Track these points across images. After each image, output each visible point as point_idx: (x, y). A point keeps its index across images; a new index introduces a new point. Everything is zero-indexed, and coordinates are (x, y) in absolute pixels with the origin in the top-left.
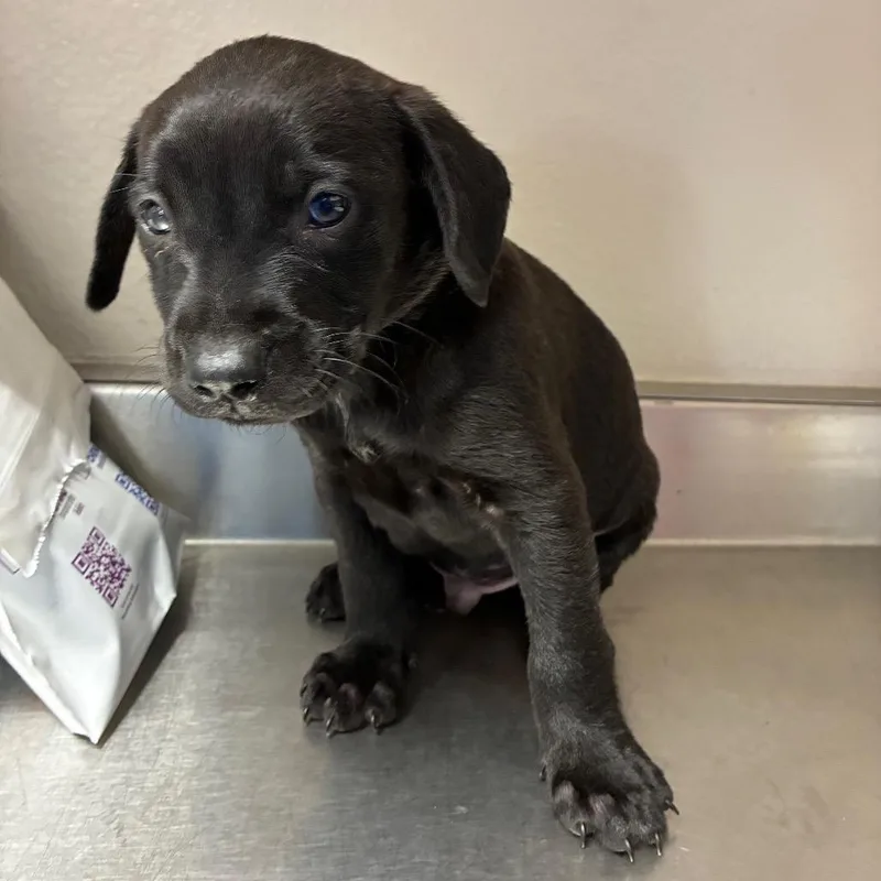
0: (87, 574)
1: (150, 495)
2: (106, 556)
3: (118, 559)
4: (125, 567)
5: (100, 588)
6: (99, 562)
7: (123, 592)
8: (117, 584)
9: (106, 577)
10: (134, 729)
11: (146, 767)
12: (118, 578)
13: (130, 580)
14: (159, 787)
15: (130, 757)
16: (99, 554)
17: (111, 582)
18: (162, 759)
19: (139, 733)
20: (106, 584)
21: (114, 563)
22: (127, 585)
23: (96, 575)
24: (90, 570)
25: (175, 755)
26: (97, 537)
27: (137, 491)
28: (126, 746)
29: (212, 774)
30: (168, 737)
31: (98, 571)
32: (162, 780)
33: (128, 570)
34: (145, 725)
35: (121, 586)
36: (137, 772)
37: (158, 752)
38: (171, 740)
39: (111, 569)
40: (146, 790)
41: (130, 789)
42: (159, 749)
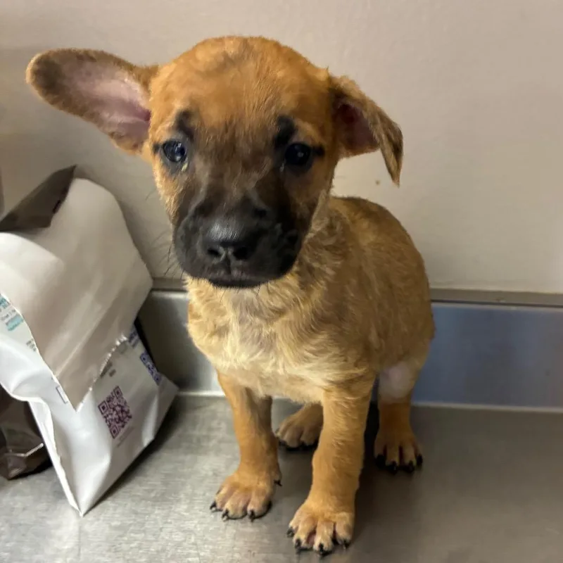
0: (105, 415)
1: (158, 371)
2: (119, 406)
3: (126, 409)
4: (129, 415)
5: (110, 426)
6: (114, 409)
7: (123, 431)
8: (120, 424)
9: (115, 419)
10: (149, 514)
11: (153, 539)
12: (122, 421)
13: (129, 423)
14: (158, 551)
15: (144, 531)
16: (115, 404)
17: (118, 423)
18: (163, 534)
19: (153, 516)
20: (113, 423)
21: (122, 411)
22: (126, 426)
23: (110, 417)
24: (107, 413)
25: (171, 532)
26: (118, 393)
27: (151, 366)
28: (143, 524)
29: (191, 546)
30: (169, 521)
31: (112, 414)
32: (160, 548)
33: (130, 417)
34: (157, 512)
35: (123, 426)
36: (147, 541)
37: (161, 529)
38: (171, 523)
39: (120, 415)
40: (150, 553)
41: (141, 551)
42: (163, 528)
